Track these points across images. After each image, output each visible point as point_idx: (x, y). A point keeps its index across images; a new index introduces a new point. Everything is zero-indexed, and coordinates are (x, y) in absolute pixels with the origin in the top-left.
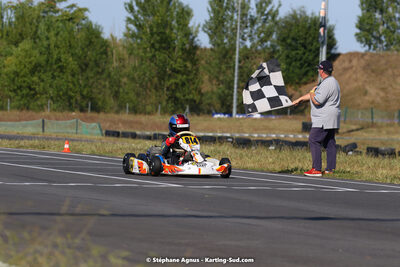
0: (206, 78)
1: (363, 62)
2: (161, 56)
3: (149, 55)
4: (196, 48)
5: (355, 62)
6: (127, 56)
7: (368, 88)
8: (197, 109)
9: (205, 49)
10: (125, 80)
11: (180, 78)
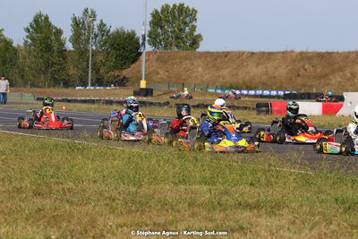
0: (71, 67)
1: (156, 57)
2: (46, 55)
3: (40, 55)
4: (65, 51)
5: (151, 57)
6: (27, 56)
7: (160, 71)
8: (67, 84)
9: (70, 51)
10: (27, 69)
11: (57, 67)
